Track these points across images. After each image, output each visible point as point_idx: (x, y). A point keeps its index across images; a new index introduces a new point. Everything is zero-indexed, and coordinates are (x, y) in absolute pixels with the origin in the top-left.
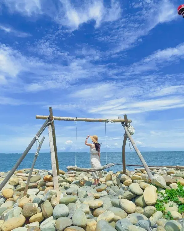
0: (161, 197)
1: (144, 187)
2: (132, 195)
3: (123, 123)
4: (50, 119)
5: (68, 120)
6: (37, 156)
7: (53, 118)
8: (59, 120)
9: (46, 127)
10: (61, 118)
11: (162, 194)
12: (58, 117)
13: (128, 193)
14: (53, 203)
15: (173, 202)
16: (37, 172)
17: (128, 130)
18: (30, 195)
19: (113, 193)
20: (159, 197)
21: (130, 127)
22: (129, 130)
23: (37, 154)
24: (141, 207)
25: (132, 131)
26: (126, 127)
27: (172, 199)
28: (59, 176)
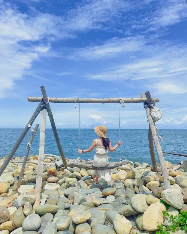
0: (170, 221)
1: (151, 202)
2: (132, 211)
3: (146, 103)
4: (43, 101)
5: (67, 102)
6: (30, 148)
7: (47, 100)
8: (56, 102)
9: (39, 112)
10: (58, 99)
11: (172, 216)
12: (54, 99)
13: (128, 207)
14: (25, 212)
15: (184, 231)
16: (53, 159)
17: (150, 114)
18: (20, 193)
19: (122, 200)
20: (166, 221)
21: (154, 110)
22: (152, 114)
23: (29, 145)
24: (140, 230)
25: (155, 116)
26: (148, 109)
27: (184, 228)
28: (67, 169)
